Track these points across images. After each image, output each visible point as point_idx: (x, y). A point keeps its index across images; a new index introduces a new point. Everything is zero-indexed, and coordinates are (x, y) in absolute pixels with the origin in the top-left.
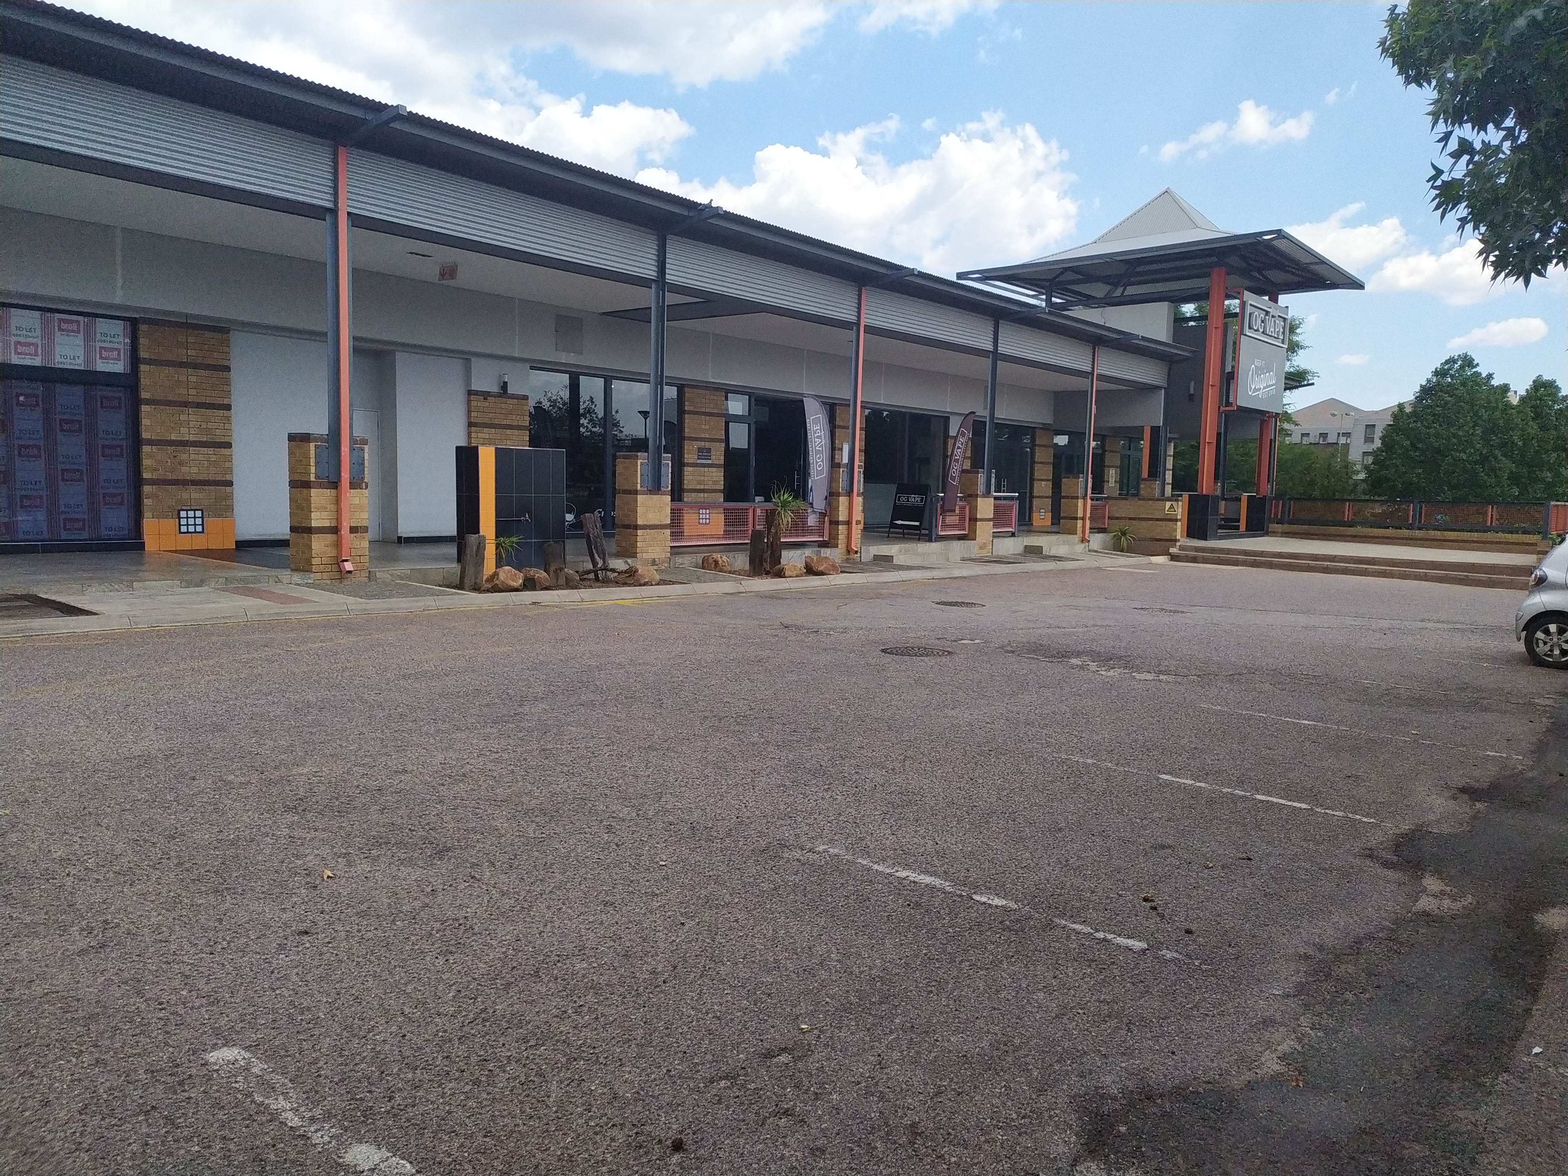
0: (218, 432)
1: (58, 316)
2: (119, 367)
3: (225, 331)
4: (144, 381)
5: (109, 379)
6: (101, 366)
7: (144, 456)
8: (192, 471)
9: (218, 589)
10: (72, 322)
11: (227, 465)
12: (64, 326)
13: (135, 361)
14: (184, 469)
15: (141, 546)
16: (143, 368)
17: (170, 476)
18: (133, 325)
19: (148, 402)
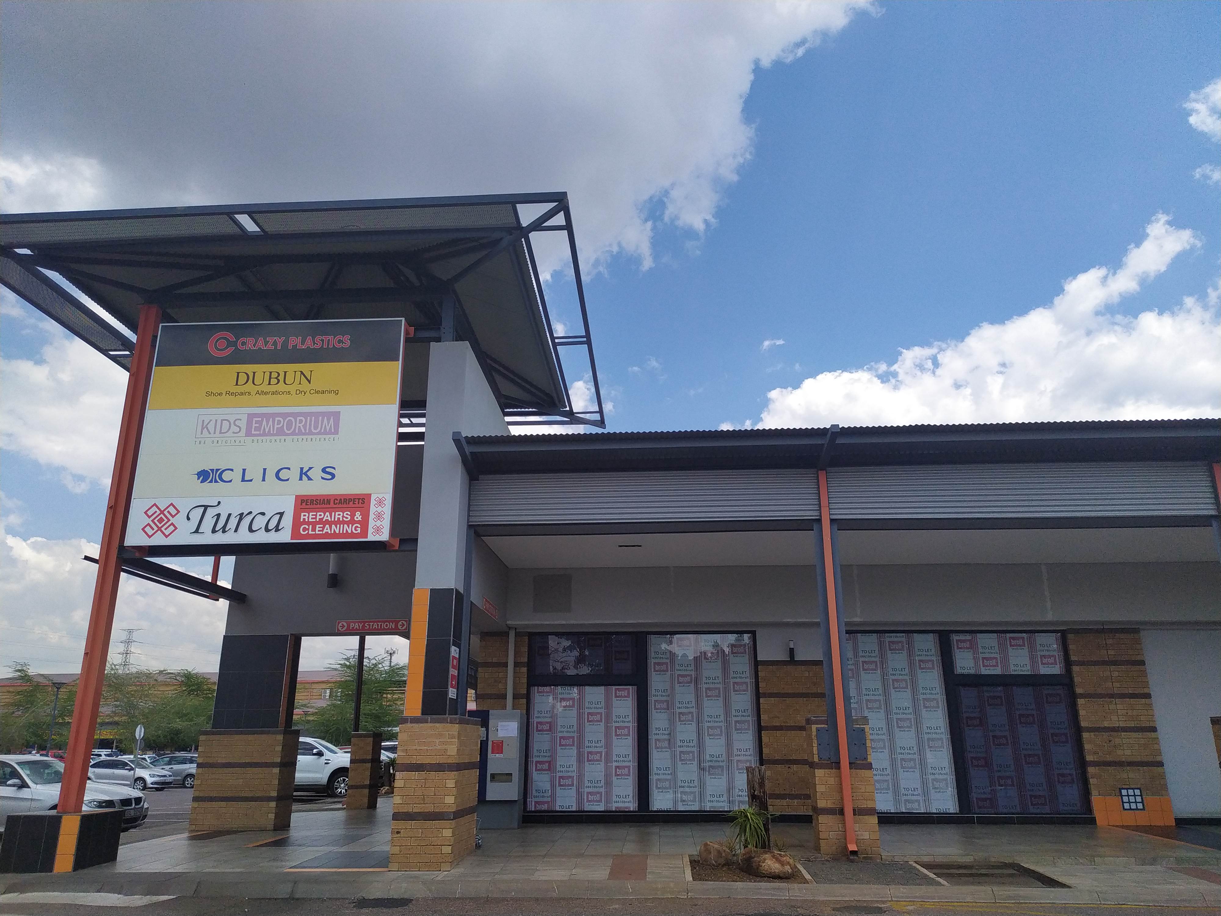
0: (1142, 718)
1: (1008, 635)
2: (1056, 669)
3: (1136, 631)
4: (1077, 679)
5: (1050, 680)
6: (1044, 670)
7: (1085, 741)
8: (1125, 754)
9: (1171, 868)
10: (1018, 639)
11: (1156, 746)
12: (1013, 642)
13: (1068, 664)
14: (1119, 752)
15: (1092, 821)
16: (1075, 669)
17: (1109, 758)
18: (1064, 634)
19: (1083, 696)
